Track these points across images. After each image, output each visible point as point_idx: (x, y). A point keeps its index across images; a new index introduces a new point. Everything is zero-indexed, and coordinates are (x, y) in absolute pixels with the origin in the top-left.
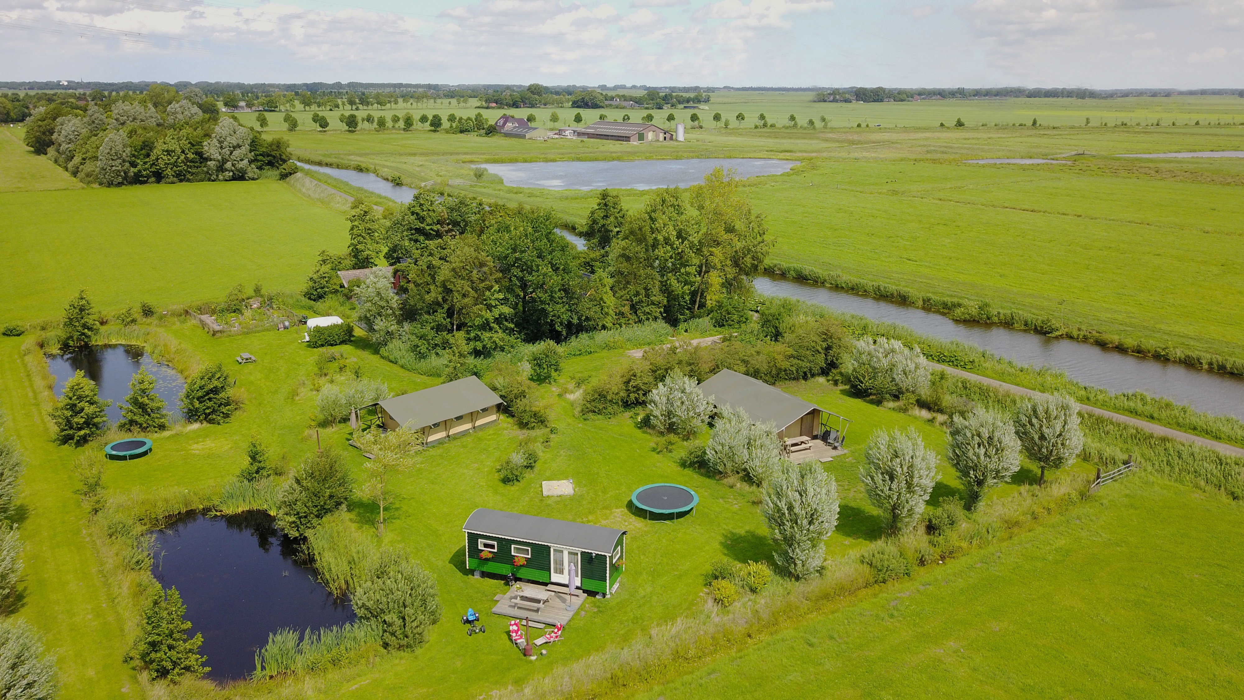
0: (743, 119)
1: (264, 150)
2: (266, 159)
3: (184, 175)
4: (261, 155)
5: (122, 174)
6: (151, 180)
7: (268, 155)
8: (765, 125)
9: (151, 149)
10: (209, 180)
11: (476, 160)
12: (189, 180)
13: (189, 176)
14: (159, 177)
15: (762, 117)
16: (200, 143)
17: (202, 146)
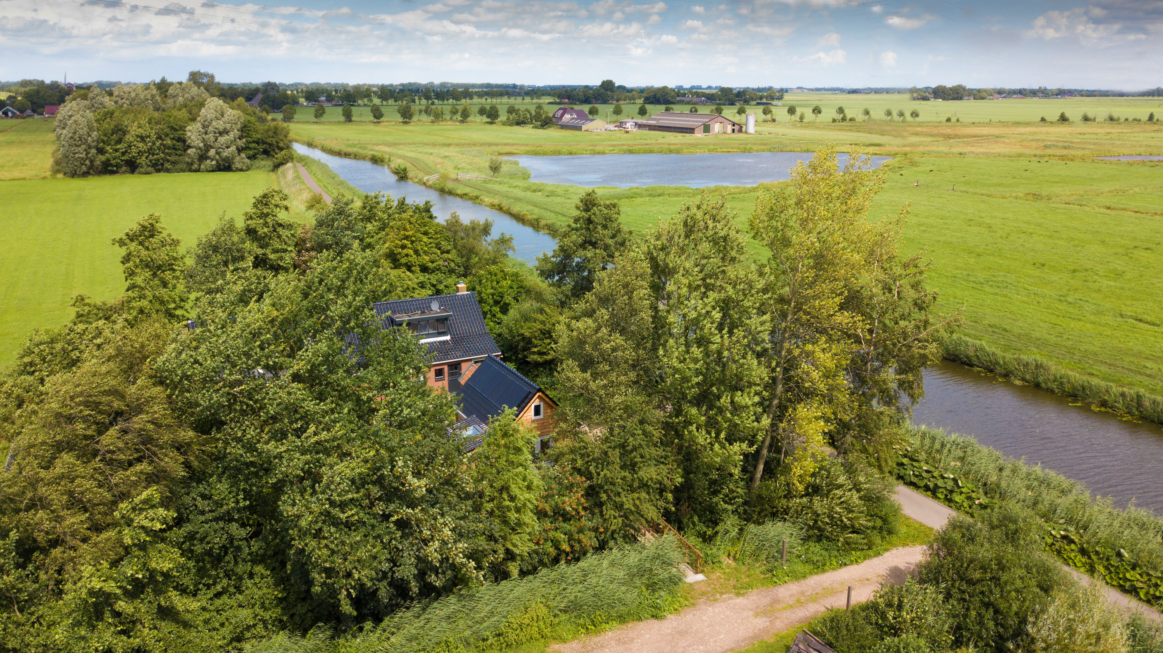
0: (820, 112)
1: (259, 136)
2: (261, 148)
3: (162, 165)
4: (254, 142)
5: (87, 162)
6: (124, 168)
7: (264, 143)
8: (844, 119)
9: (125, 133)
10: (190, 170)
11: (515, 151)
12: (168, 171)
13: (167, 165)
14: (132, 167)
15: (841, 110)
16: (183, 128)
17: (185, 131)
